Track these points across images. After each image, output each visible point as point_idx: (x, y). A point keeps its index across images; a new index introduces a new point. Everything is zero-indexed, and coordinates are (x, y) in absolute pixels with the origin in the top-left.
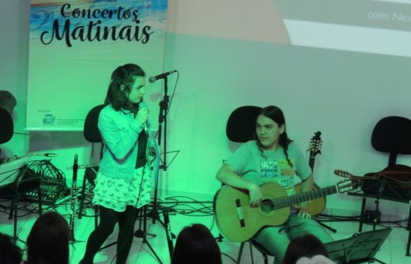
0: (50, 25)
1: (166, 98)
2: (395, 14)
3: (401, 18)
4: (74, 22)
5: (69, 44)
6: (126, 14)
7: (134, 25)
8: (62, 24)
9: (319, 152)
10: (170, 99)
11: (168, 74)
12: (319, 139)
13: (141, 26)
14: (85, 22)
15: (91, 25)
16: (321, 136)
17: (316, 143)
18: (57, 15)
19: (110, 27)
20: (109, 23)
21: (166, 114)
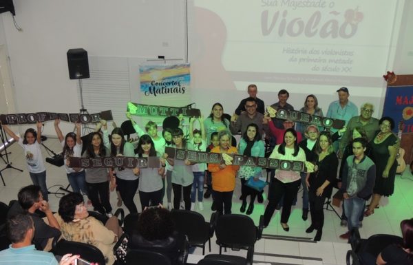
0: (148, 89)
2: (274, 77)
4: (156, 88)
5: (155, 95)
6: (175, 83)
7: (178, 87)
8: (152, 88)
13: (181, 88)
14: (161, 87)
15: (163, 88)
18: (150, 85)
19: (170, 88)
20: (170, 87)
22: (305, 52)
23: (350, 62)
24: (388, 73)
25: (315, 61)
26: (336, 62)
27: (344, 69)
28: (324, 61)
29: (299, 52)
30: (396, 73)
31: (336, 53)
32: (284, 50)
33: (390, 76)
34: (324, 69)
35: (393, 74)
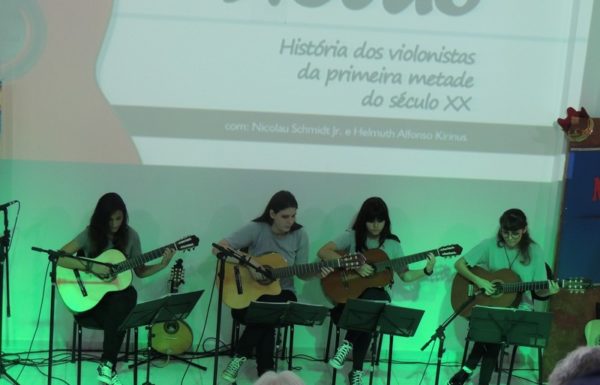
1: (7, 232)
2: (254, 125)
3: (262, 128)
9: (182, 282)
10: (11, 234)
11: (8, 205)
12: (182, 267)
16: (183, 264)
17: (178, 271)
21: (7, 251)
22: (342, 52)
23: (468, 83)
24: (571, 111)
25: (371, 78)
26: (428, 81)
27: (451, 103)
28: (397, 79)
29: (326, 51)
30: (592, 113)
31: (428, 57)
32: (283, 46)
33: (575, 120)
34: (398, 102)
35: (583, 114)
